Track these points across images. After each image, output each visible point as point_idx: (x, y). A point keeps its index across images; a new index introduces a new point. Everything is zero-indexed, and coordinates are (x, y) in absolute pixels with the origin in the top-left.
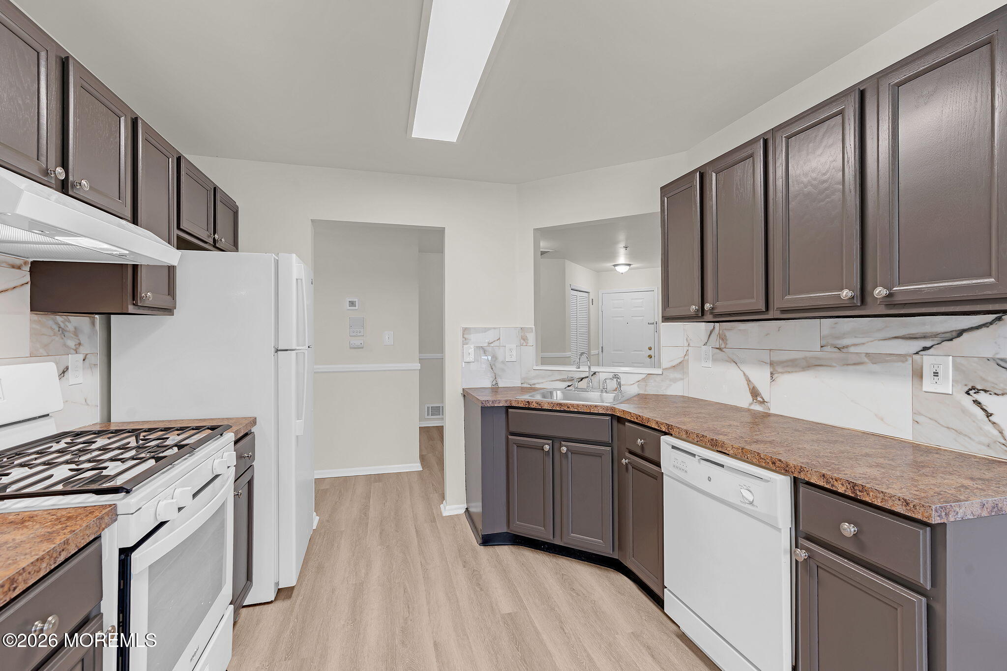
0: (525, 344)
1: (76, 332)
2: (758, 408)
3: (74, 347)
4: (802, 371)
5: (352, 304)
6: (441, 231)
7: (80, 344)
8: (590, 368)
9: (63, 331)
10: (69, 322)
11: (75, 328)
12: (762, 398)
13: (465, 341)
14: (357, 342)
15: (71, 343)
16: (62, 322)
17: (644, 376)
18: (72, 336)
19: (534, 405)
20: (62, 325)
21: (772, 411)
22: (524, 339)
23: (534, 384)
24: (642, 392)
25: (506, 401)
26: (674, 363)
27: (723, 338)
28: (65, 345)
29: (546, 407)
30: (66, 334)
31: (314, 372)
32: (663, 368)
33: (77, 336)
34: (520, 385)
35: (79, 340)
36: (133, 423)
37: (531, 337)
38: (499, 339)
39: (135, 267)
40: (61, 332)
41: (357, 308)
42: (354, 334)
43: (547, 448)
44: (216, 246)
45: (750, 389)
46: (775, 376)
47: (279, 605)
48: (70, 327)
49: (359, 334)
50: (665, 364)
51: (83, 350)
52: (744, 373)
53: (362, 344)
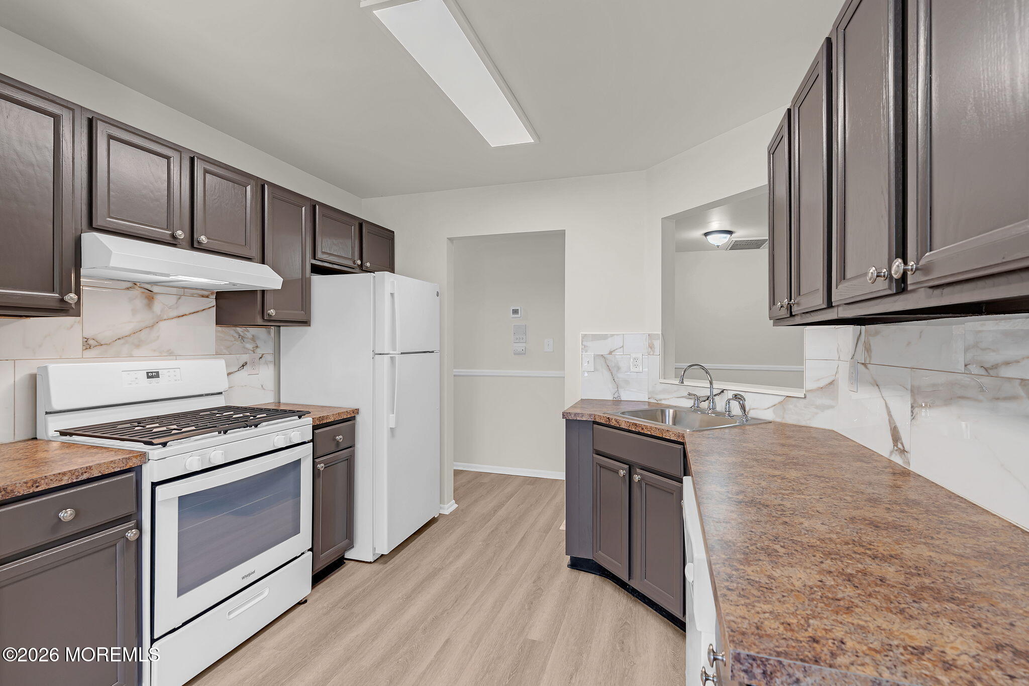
0: (652, 353)
1: (254, 339)
2: (897, 459)
3: (251, 349)
4: (946, 405)
5: (515, 312)
6: (563, 233)
7: (257, 347)
8: (711, 383)
9: (242, 338)
10: (248, 331)
11: (253, 336)
12: (902, 444)
13: (585, 348)
14: (520, 347)
15: (250, 346)
16: (242, 331)
17: (781, 399)
18: (250, 341)
19: (613, 423)
20: (242, 334)
21: (913, 468)
22: (651, 347)
23: (661, 400)
24: (778, 420)
25: (590, 415)
26: (822, 383)
27: (868, 349)
28: (244, 347)
29: (623, 426)
30: (245, 340)
31: (454, 376)
32: (807, 389)
33: (255, 341)
34: (647, 400)
35: (256, 344)
36: (299, 405)
37: (658, 344)
38: (623, 347)
39: (263, 292)
40: (240, 338)
41: (519, 315)
42: (517, 341)
43: (622, 473)
44: (362, 269)
45: (891, 429)
46: (916, 410)
47: (376, 567)
48: (249, 335)
49: (522, 341)
50: (809, 384)
51: (259, 352)
52: (886, 403)
53: (524, 350)
